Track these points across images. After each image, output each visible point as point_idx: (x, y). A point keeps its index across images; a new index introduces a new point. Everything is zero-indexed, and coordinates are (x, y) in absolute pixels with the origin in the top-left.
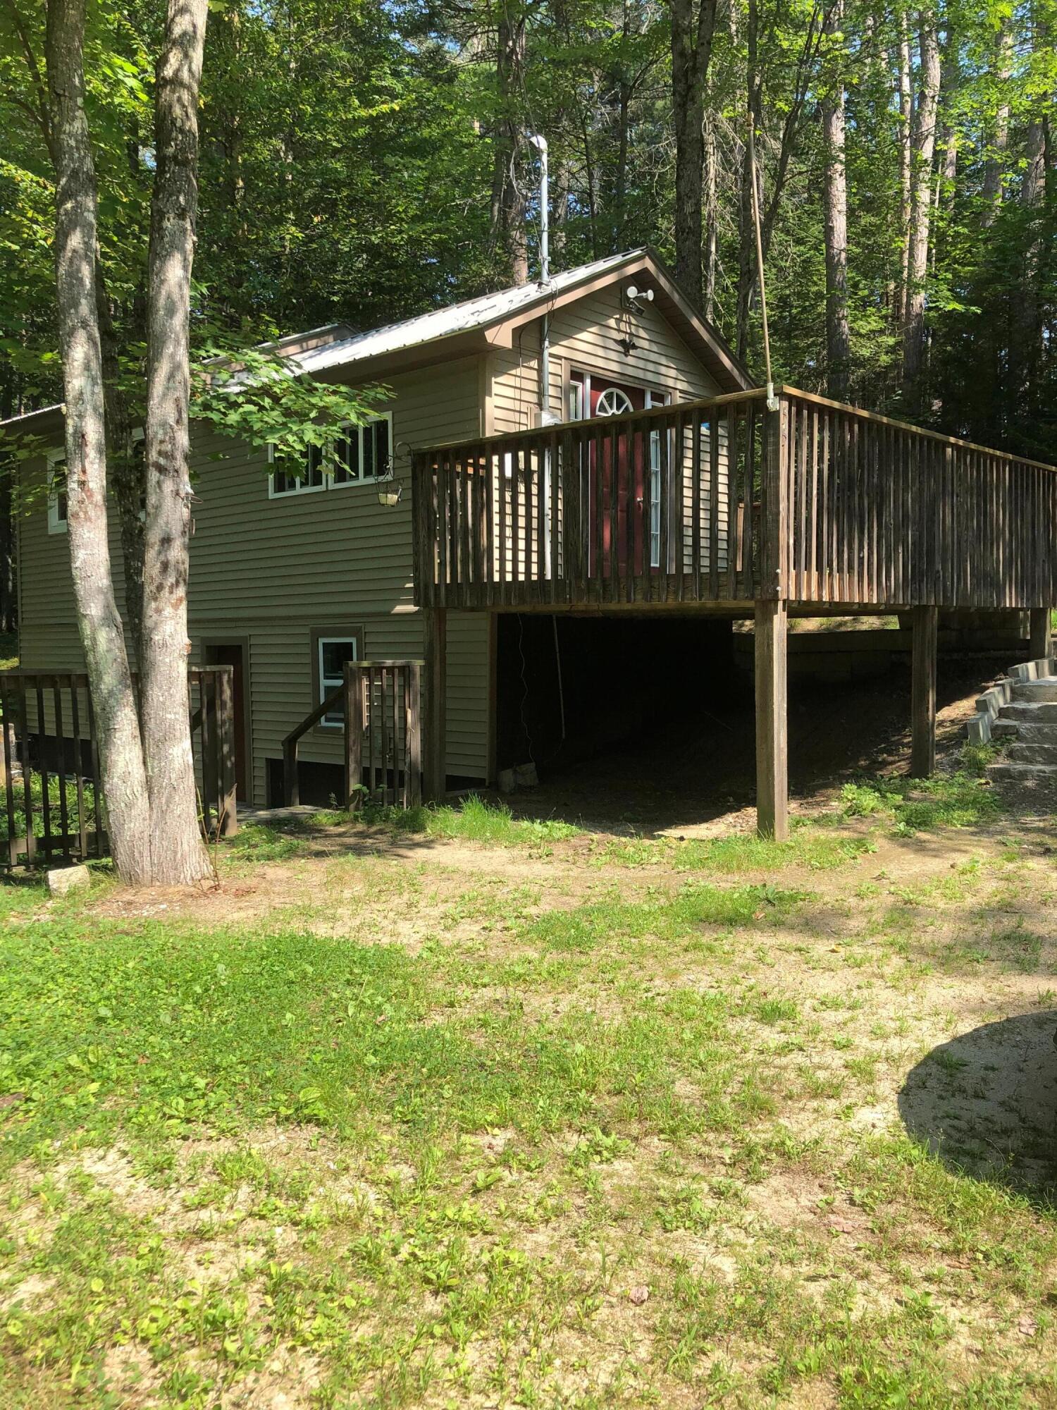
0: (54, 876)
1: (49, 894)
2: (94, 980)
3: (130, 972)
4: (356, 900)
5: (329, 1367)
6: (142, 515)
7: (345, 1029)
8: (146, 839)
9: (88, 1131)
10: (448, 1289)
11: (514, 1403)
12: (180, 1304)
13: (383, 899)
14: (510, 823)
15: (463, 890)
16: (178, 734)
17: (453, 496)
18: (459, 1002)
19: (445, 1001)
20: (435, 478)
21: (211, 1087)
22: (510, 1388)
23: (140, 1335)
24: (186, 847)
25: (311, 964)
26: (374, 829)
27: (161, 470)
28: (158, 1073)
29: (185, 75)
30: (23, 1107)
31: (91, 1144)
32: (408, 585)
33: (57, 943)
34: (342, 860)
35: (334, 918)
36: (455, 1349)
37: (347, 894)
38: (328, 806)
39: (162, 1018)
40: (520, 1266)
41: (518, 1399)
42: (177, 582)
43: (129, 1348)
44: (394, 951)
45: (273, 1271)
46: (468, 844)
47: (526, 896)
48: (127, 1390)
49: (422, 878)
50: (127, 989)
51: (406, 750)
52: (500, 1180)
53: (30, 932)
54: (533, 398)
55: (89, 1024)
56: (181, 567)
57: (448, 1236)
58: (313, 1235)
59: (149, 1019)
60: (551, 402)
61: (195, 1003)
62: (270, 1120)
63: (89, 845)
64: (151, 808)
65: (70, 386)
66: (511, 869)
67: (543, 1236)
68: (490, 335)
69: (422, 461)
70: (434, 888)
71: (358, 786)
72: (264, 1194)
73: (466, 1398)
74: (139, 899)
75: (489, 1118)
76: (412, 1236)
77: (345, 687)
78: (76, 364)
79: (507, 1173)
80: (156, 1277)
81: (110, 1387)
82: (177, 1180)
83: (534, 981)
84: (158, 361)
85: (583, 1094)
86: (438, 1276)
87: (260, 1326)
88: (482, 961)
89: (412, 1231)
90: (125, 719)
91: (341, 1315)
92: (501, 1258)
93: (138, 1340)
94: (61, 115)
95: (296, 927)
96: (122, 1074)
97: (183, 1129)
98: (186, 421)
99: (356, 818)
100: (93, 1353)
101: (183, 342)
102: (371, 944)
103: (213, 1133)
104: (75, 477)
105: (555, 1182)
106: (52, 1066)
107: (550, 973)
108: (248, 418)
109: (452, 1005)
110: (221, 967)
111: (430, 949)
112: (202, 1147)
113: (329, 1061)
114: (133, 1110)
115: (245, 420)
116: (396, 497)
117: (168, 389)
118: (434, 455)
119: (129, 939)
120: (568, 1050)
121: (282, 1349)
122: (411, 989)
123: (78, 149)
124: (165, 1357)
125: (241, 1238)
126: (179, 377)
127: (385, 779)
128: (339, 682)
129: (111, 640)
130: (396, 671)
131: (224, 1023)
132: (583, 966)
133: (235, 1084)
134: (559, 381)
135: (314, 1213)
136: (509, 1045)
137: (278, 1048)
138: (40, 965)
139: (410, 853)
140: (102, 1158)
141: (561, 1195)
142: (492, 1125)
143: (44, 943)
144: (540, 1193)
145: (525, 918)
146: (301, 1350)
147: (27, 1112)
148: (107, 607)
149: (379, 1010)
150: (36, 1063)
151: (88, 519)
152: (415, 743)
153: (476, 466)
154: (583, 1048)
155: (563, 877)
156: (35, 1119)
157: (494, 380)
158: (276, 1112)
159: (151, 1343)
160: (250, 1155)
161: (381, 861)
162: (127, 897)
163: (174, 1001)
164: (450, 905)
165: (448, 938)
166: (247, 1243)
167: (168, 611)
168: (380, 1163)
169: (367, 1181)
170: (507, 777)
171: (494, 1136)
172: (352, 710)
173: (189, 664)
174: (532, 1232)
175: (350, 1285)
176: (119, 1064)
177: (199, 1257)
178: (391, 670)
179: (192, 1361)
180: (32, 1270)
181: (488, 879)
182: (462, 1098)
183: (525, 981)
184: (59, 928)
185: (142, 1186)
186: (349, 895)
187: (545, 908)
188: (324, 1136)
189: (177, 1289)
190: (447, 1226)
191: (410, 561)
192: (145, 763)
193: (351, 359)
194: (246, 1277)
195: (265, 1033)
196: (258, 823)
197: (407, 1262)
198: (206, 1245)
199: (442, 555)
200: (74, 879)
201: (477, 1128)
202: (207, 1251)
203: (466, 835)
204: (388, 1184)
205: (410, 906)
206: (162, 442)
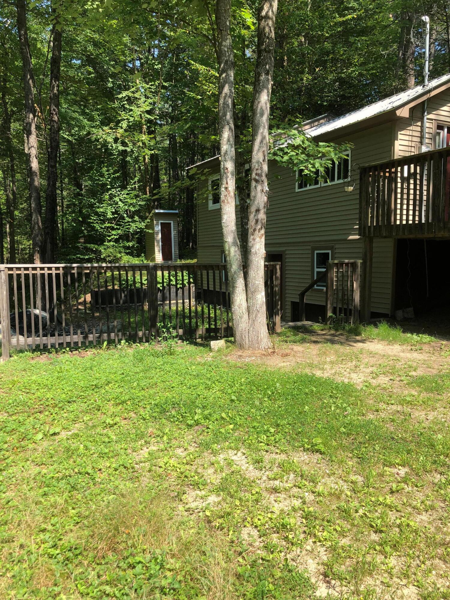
0: (213, 343)
1: (211, 350)
2: (229, 385)
3: (243, 383)
4: (332, 363)
5: (330, 553)
6: (248, 201)
7: (331, 416)
8: (247, 331)
9: (230, 443)
10: (381, 532)
11: (414, 585)
12: (269, 515)
13: (344, 363)
14: (402, 334)
15: (380, 362)
16: (260, 290)
17: (378, 187)
18: (381, 410)
19: (374, 409)
20: (370, 179)
21: (277, 433)
22: (412, 579)
23: (254, 524)
24: (262, 335)
25: (315, 387)
26: (338, 333)
27: (257, 181)
28: (255, 424)
29: (270, 13)
30: (206, 431)
31: (231, 448)
32: (355, 227)
33: (215, 369)
34: (325, 345)
35: (323, 369)
36: (386, 557)
37: (328, 359)
38: (318, 322)
39: (256, 402)
40: (414, 528)
41: (416, 584)
42: (262, 228)
43: (250, 529)
44: (350, 385)
45: (306, 509)
46: (381, 342)
47: (410, 367)
48: (251, 545)
49: (361, 356)
50: (241, 389)
51: (353, 300)
52: (403, 489)
53: (205, 364)
54: (418, 140)
55: (228, 402)
56: (263, 222)
57: (380, 509)
58: (321, 498)
59: (251, 402)
60: (427, 141)
61: (268, 398)
62: (301, 449)
63: (224, 332)
64: (249, 319)
65: (222, 149)
66: (402, 354)
67: (424, 517)
68: (398, 113)
69: (364, 172)
70: (367, 360)
71: (331, 314)
72: (299, 479)
73: (392, 579)
74: (244, 354)
75: (397, 462)
76: (364, 506)
77: (326, 272)
78: (225, 139)
79: (406, 486)
80: (259, 504)
81: (244, 542)
82: (265, 467)
83: (416, 405)
84: (257, 136)
85: (442, 457)
86: (377, 525)
87: (301, 530)
88: (391, 394)
89: (364, 504)
90: (240, 283)
91: (334, 533)
92: (406, 523)
93: (253, 526)
94: (222, 38)
95: (307, 371)
96: (242, 423)
97: (266, 448)
98: (267, 160)
99: (330, 328)
100: (237, 528)
101: (267, 127)
102: (340, 381)
103: (278, 451)
104: (224, 186)
105: (430, 494)
106: (216, 416)
107: (423, 402)
108: (292, 158)
109: (377, 411)
110: (278, 385)
111: (366, 386)
112: (274, 456)
113: (325, 428)
114: (246, 437)
115: (291, 159)
116: (352, 188)
117: (260, 147)
118: (370, 168)
119: (242, 370)
120: (435, 437)
121: (310, 541)
122: (359, 402)
123: (228, 51)
124: (264, 535)
125: (292, 494)
126: (264, 142)
127: (343, 312)
128: (324, 270)
129: (235, 251)
130: (350, 265)
131: (280, 407)
132: (439, 400)
133: (286, 432)
134: (431, 131)
135: (321, 490)
136: (405, 431)
137: (303, 420)
138: (209, 377)
139: (355, 345)
140: (236, 454)
141: (433, 501)
142: (398, 464)
143: (210, 369)
144: (423, 498)
145: (410, 376)
146: (318, 544)
147: (208, 433)
148: (234, 238)
149: (345, 409)
150: (210, 415)
151: (228, 203)
152: (357, 297)
153: (390, 172)
154: (441, 436)
155: (428, 360)
156: (211, 435)
157: (399, 133)
158: (303, 446)
159: (259, 528)
160: (293, 462)
161: (342, 347)
162: (240, 353)
163: (260, 396)
164: (374, 368)
165: (374, 382)
166: (294, 497)
167: (258, 239)
168: (348, 473)
169: (342, 480)
170: (400, 314)
171: (399, 469)
172: (329, 281)
173: (265, 262)
174: (419, 514)
175: (337, 522)
176: (240, 419)
177: (275, 499)
178: (347, 264)
179: (275, 538)
180: (213, 492)
181: (392, 358)
182: (384, 451)
183: (411, 404)
184: (215, 363)
185: (251, 468)
186: (329, 360)
187: (420, 372)
188: (324, 459)
189: (267, 510)
190: (380, 505)
191: (357, 216)
192: (247, 301)
193: (333, 129)
194: (294, 510)
195: (298, 414)
196: (289, 327)
197: (362, 517)
198: (278, 494)
199: (372, 213)
200: (220, 345)
201: (392, 465)
202: (278, 497)
203: (380, 338)
204: (352, 482)
205: (356, 367)
206: (257, 169)
